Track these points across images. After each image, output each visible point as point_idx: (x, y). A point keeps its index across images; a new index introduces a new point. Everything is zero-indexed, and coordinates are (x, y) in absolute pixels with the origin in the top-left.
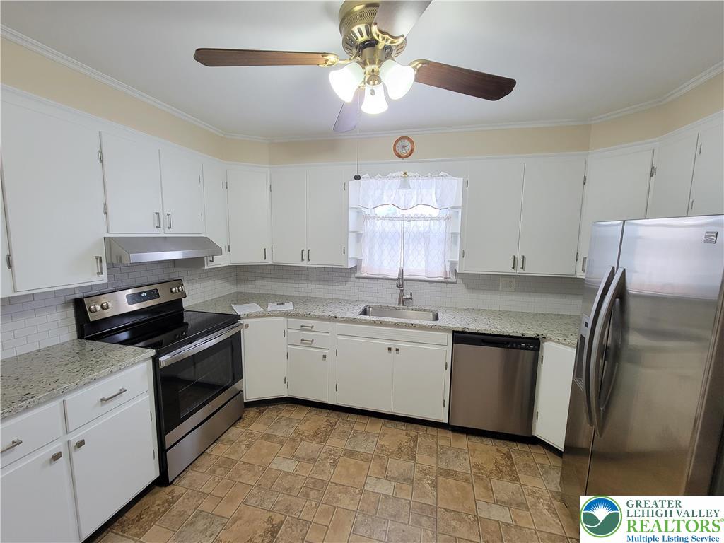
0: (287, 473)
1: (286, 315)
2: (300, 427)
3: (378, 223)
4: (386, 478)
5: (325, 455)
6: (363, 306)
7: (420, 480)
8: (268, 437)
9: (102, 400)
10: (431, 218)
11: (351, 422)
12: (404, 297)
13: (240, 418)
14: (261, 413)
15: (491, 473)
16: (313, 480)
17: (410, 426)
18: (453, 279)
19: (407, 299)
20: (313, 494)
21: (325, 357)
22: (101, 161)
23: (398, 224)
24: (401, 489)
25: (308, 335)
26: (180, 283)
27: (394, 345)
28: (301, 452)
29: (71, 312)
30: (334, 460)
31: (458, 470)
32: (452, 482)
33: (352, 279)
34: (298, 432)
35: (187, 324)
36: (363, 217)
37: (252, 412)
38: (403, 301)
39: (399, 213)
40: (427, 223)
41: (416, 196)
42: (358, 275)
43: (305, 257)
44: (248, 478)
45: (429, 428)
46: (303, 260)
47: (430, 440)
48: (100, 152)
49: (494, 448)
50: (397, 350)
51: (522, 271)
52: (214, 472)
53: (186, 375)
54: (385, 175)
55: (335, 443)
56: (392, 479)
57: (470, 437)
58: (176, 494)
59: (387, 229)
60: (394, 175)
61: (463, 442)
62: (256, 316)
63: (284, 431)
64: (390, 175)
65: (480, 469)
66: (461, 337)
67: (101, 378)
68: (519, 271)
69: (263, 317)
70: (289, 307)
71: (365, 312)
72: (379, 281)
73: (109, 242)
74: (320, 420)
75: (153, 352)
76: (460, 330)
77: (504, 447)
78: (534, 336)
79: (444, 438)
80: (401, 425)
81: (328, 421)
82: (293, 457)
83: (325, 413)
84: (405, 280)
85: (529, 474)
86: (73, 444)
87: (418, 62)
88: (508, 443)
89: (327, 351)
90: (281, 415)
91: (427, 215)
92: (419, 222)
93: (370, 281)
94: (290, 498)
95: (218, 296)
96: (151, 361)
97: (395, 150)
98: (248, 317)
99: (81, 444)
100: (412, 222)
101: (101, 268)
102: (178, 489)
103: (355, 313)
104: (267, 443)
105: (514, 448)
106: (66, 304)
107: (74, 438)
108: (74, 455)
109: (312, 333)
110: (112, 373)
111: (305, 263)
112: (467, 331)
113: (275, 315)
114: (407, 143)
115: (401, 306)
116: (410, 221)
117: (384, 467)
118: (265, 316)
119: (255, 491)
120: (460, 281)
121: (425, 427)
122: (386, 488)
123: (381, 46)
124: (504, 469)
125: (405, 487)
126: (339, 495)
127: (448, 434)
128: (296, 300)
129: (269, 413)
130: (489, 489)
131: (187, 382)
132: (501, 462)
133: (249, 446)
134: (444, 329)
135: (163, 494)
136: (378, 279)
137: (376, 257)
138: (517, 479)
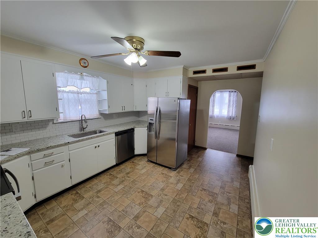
116: (81, 94)
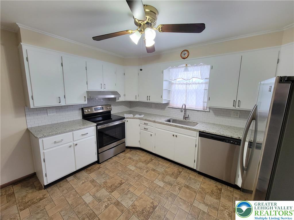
0: (131, 170)
1: (139, 119)
2: (141, 158)
3: (177, 85)
4: (163, 181)
5: (145, 168)
6: (168, 118)
7: (175, 186)
8: (130, 158)
9: (82, 135)
10: (199, 83)
11: (159, 160)
12: (186, 116)
13: (124, 151)
14: (131, 151)
15: (208, 193)
16: (138, 174)
17: (181, 167)
18: (208, 110)
19: (186, 117)
20: (136, 178)
21: (151, 135)
22: (86, 70)
23: (185, 86)
24: (166, 186)
25: (146, 127)
26: (110, 106)
27: (175, 134)
28: (138, 165)
29: (81, 111)
30: (147, 170)
31: (193, 187)
32: (188, 190)
33: (167, 108)
34: (140, 159)
35: (112, 119)
36: (171, 84)
37: (129, 150)
38: (185, 118)
39: (185, 82)
40: (197, 86)
41: (192, 74)
42: (169, 106)
43: (148, 99)
44: (120, 168)
45: (188, 170)
46: (147, 100)
47: (187, 174)
48: (86, 67)
49: (215, 185)
50: (176, 136)
51: (238, 108)
52: (112, 164)
53: (107, 132)
54: (177, 66)
55: (151, 166)
56: (165, 182)
57: (205, 177)
58: (101, 166)
59: (180, 88)
60: (181, 66)
61: (201, 178)
62: (130, 118)
63: (136, 158)
64: (179, 66)
65: (203, 190)
66: (202, 134)
67: (82, 129)
68: (237, 108)
69: (132, 119)
70: (142, 116)
71: (169, 121)
72: (177, 109)
73: (88, 92)
74: (149, 157)
75: (96, 124)
76: (202, 131)
77: (219, 185)
78: (237, 138)
79: (193, 175)
80: (177, 166)
81: (151, 158)
82: (135, 166)
83: (151, 155)
84: (187, 109)
85: (227, 199)
86: (75, 144)
87: (160, 26)
88: (223, 185)
89: (152, 133)
90: (137, 153)
91: (197, 82)
92: (193, 85)
93: (173, 109)
94: (129, 177)
95: (123, 111)
96: (95, 127)
97: (181, 56)
98: (128, 118)
99: (76, 145)
100: (190, 85)
101: (85, 100)
102: (102, 165)
103: (163, 120)
104: (129, 160)
105: (224, 187)
106: (80, 109)
107: (75, 143)
108: (75, 147)
109: (148, 126)
110: (84, 128)
111: (148, 101)
112: (205, 132)
113: (136, 118)
114: (186, 52)
115: (184, 120)
117: (164, 177)
118: (133, 118)
119: (120, 172)
120: (211, 111)
121: (187, 169)
122: (161, 184)
123: (142, 24)
124: (215, 194)
125: (168, 186)
126: (144, 181)
127: (196, 174)
128: (145, 114)
129: (133, 151)
130: (203, 198)
131: (107, 135)
132: (215, 191)
133: (123, 159)
134: (195, 130)
135: (97, 165)
136: (176, 108)
137: (175, 99)
138: (219, 199)
